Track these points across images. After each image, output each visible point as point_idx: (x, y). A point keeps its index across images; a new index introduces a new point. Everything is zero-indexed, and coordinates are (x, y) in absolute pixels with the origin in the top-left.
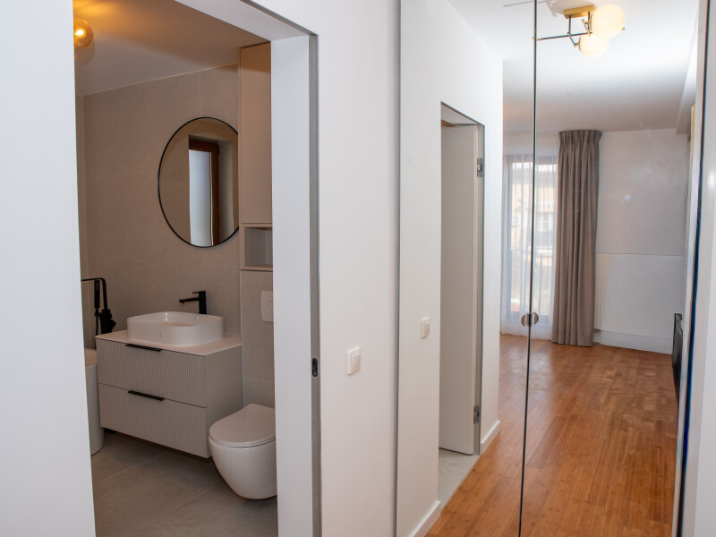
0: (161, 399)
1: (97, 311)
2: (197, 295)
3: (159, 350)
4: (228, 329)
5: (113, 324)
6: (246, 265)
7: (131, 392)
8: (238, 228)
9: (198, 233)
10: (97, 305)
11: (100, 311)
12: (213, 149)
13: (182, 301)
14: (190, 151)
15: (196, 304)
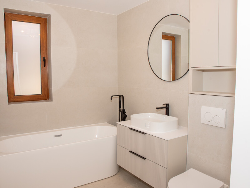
0: (144, 158)
1: (120, 110)
2: (165, 106)
3: (144, 133)
4: (180, 124)
5: (126, 116)
6: (193, 91)
7: (131, 152)
8: (189, 70)
9: (165, 74)
10: (120, 107)
11: (121, 110)
12: (173, 39)
13: (157, 108)
14: (163, 40)
15: (164, 110)
